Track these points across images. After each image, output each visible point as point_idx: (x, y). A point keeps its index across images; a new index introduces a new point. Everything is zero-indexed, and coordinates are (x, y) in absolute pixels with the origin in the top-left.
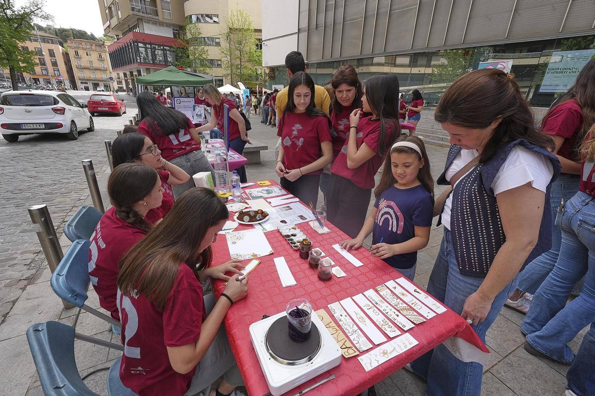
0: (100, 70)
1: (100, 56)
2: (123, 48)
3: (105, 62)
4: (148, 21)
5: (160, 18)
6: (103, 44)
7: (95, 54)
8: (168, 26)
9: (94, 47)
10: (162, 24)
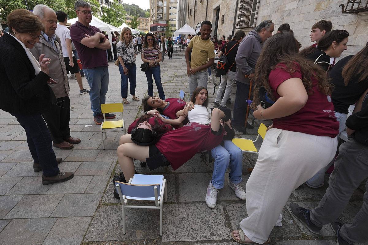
4: (161, 20)
5: (163, 19)
6: (148, 19)
7: (145, 24)
8: (165, 21)
9: (145, 21)
10: (164, 20)
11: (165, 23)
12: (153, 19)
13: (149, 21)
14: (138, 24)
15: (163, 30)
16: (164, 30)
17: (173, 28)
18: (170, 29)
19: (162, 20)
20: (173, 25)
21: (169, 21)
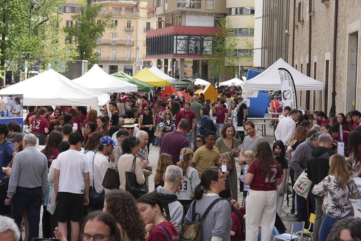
0: (124, 45)
1: (129, 25)
2: (163, 37)
3: (134, 33)
4: (191, 13)
5: (202, 10)
6: (137, 6)
7: (122, 24)
8: (210, 14)
9: (123, 13)
10: (204, 14)
11: (209, 23)
12: (159, 11)
13: (143, 13)
14: (100, 29)
15: (200, 50)
16: (202, 48)
17: (241, 43)
18: (227, 46)
19: (197, 14)
20: (239, 32)
21: (225, 15)
